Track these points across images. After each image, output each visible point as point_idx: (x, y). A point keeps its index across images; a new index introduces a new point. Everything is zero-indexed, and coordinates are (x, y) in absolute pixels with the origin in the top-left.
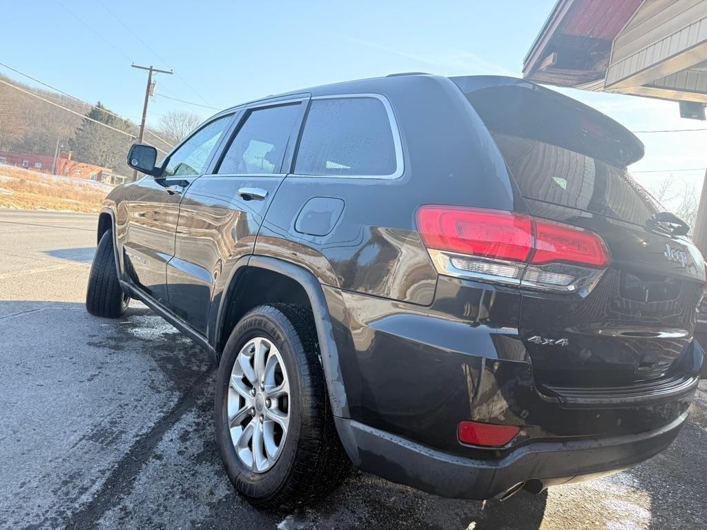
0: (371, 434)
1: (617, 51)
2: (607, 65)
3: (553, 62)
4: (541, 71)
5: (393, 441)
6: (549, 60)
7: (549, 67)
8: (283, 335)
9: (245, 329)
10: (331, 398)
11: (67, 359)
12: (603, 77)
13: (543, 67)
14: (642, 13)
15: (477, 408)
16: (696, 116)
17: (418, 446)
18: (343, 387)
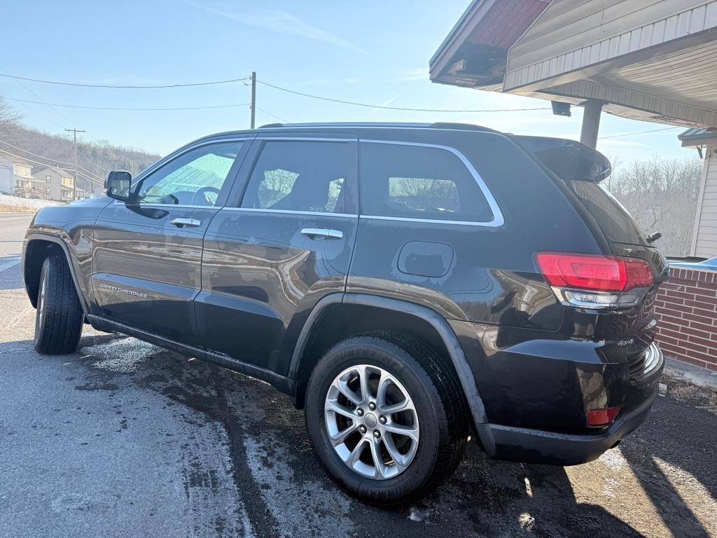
0: (511, 432)
1: (512, 60)
2: (504, 71)
3: (463, 67)
4: (450, 75)
5: (532, 434)
6: (460, 66)
7: (459, 72)
8: (402, 362)
9: (342, 358)
10: (472, 410)
11: (75, 409)
12: (502, 82)
13: (452, 71)
14: (535, 28)
15: (590, 403)
16: (564, 113)
17: (554, 434)
18: (481, 400)
